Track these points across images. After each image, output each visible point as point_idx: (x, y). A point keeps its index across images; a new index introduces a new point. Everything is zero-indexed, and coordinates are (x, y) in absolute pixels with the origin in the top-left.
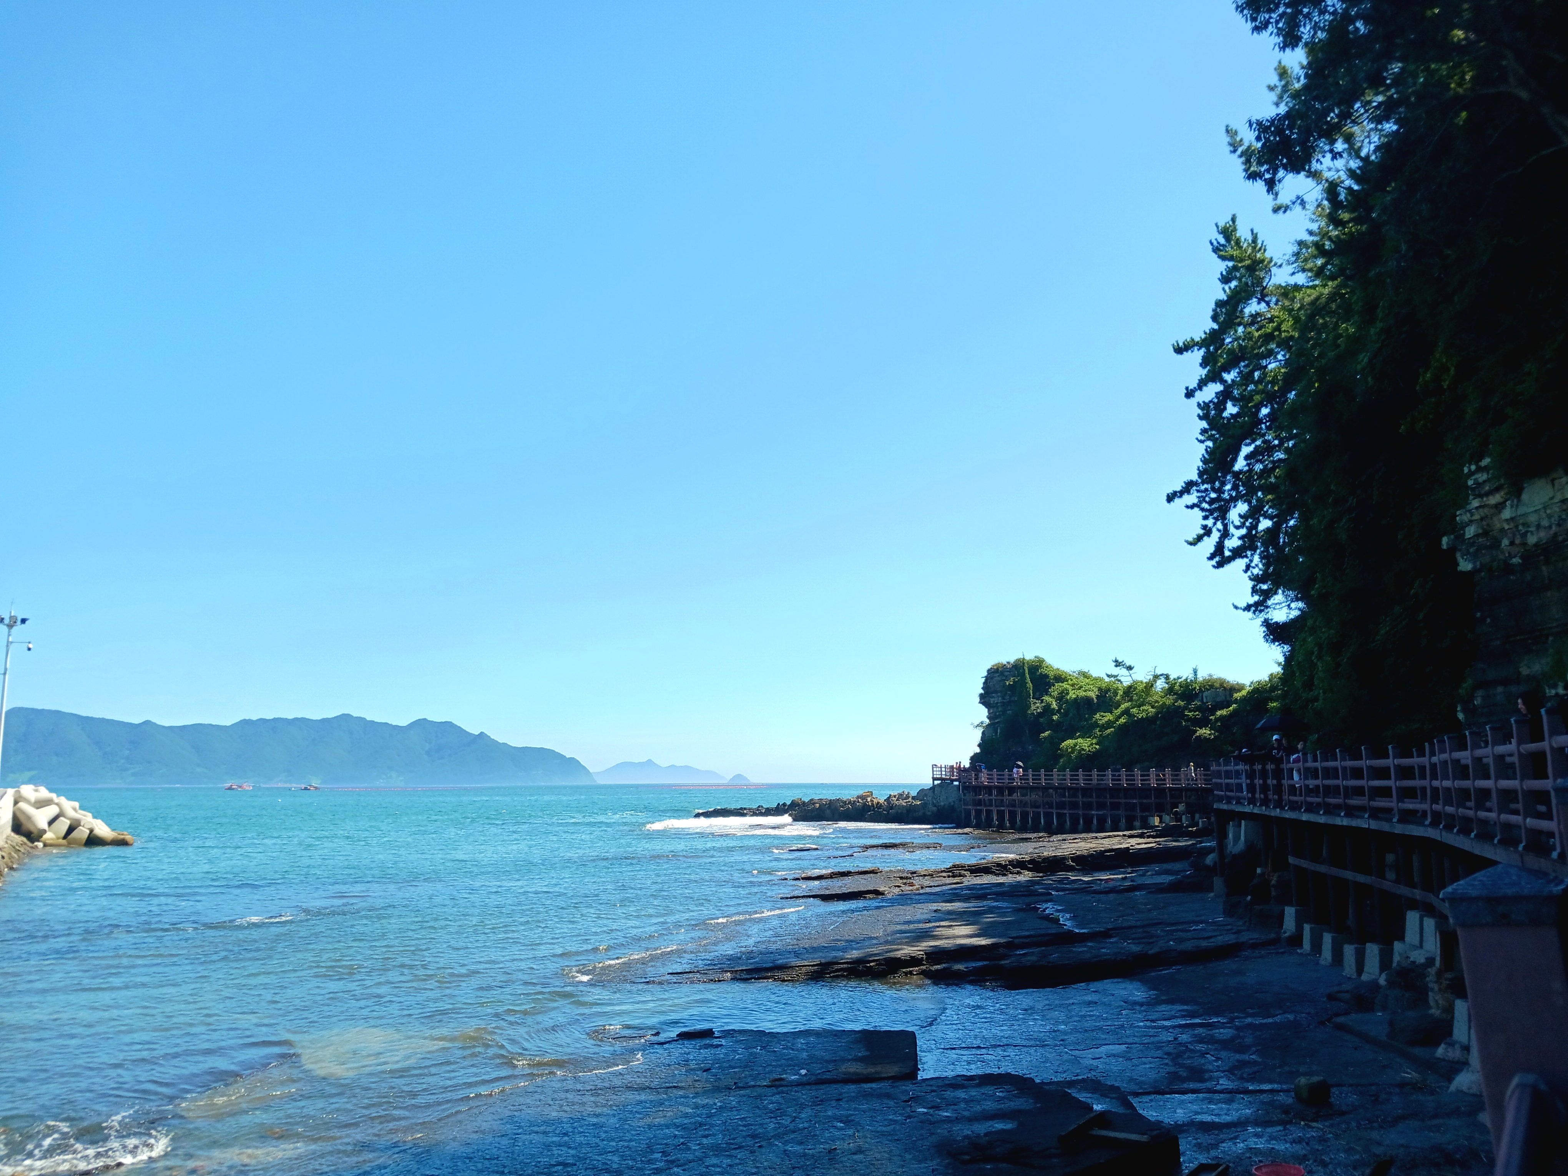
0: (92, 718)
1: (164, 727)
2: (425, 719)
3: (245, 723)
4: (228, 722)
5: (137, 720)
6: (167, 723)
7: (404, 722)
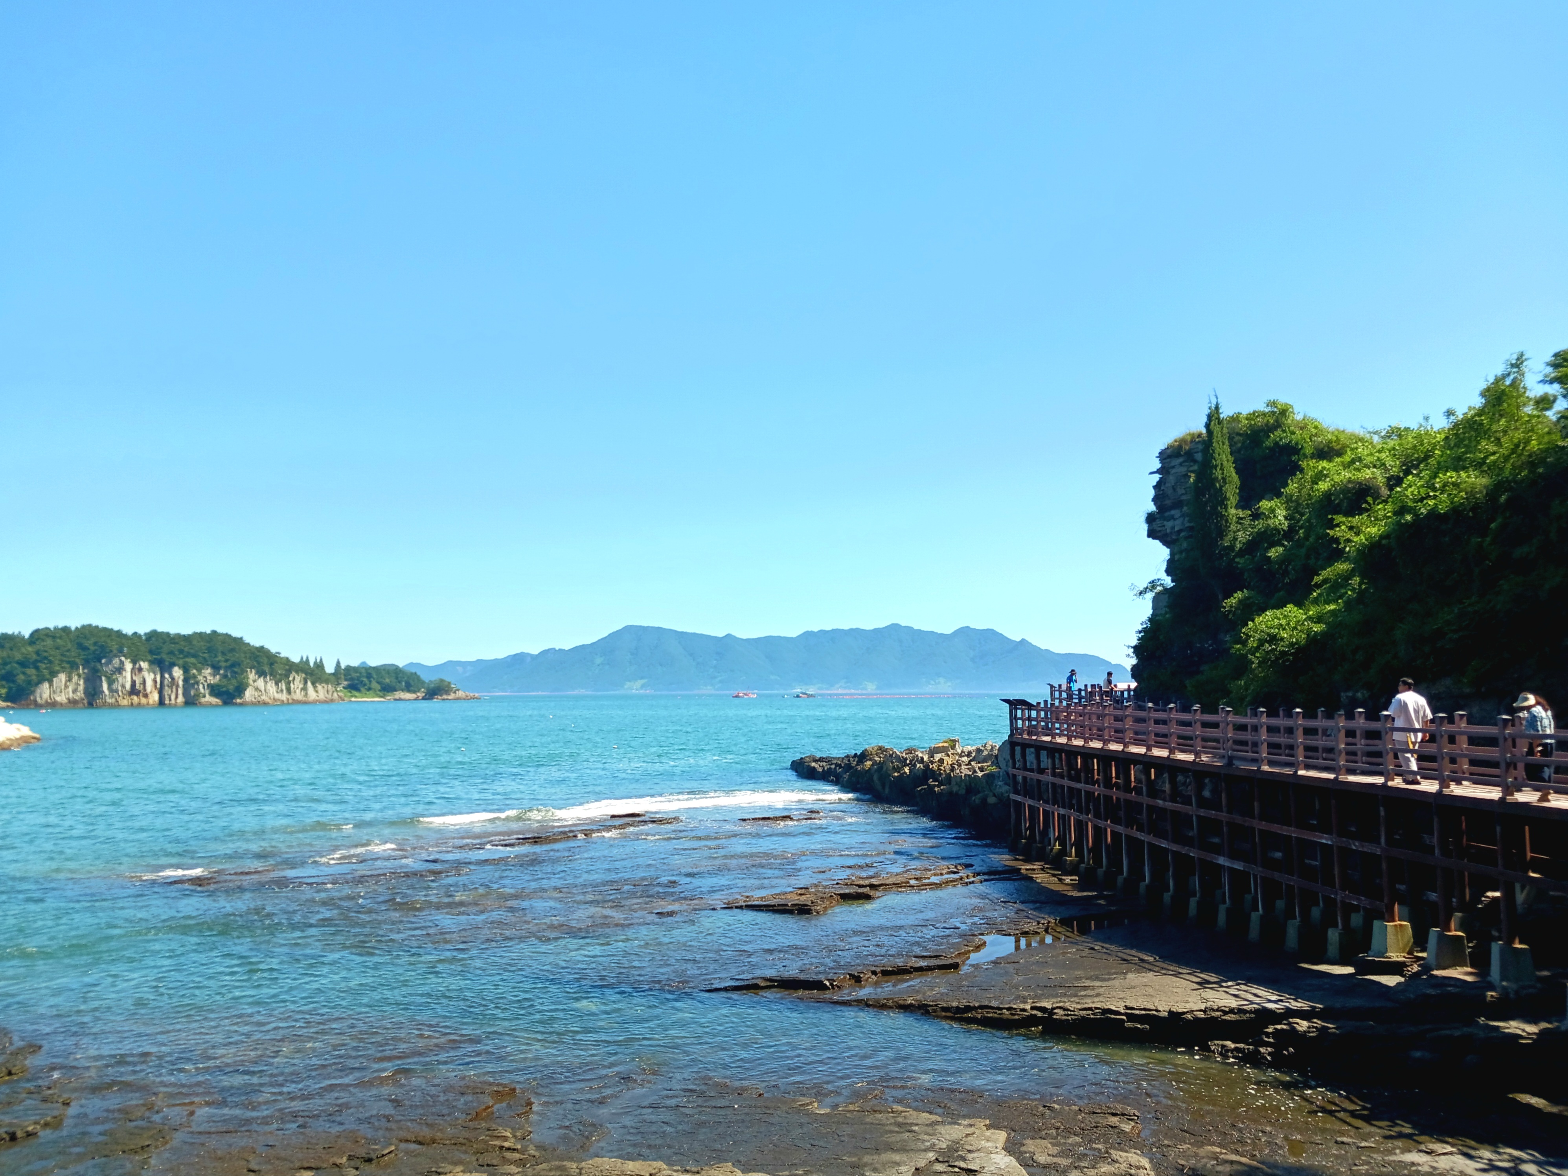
0: (686, 633)
1: (742, 640)
2: (968, 627)
3: (808, 635)
4: (794, 634)
5: (721, 634)
6: (744, 636)
7: (948, 630)
